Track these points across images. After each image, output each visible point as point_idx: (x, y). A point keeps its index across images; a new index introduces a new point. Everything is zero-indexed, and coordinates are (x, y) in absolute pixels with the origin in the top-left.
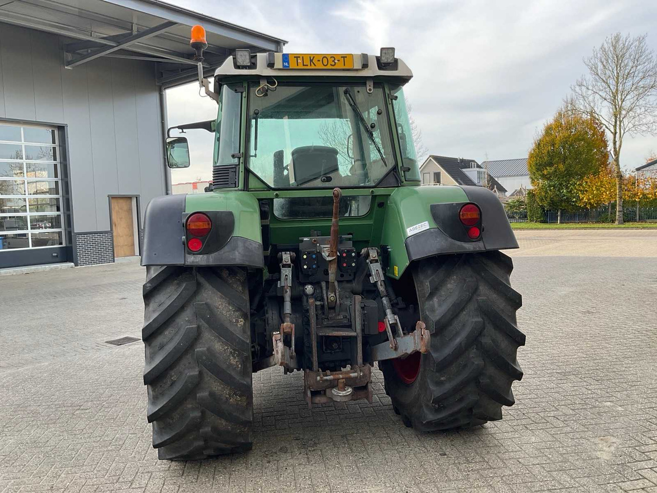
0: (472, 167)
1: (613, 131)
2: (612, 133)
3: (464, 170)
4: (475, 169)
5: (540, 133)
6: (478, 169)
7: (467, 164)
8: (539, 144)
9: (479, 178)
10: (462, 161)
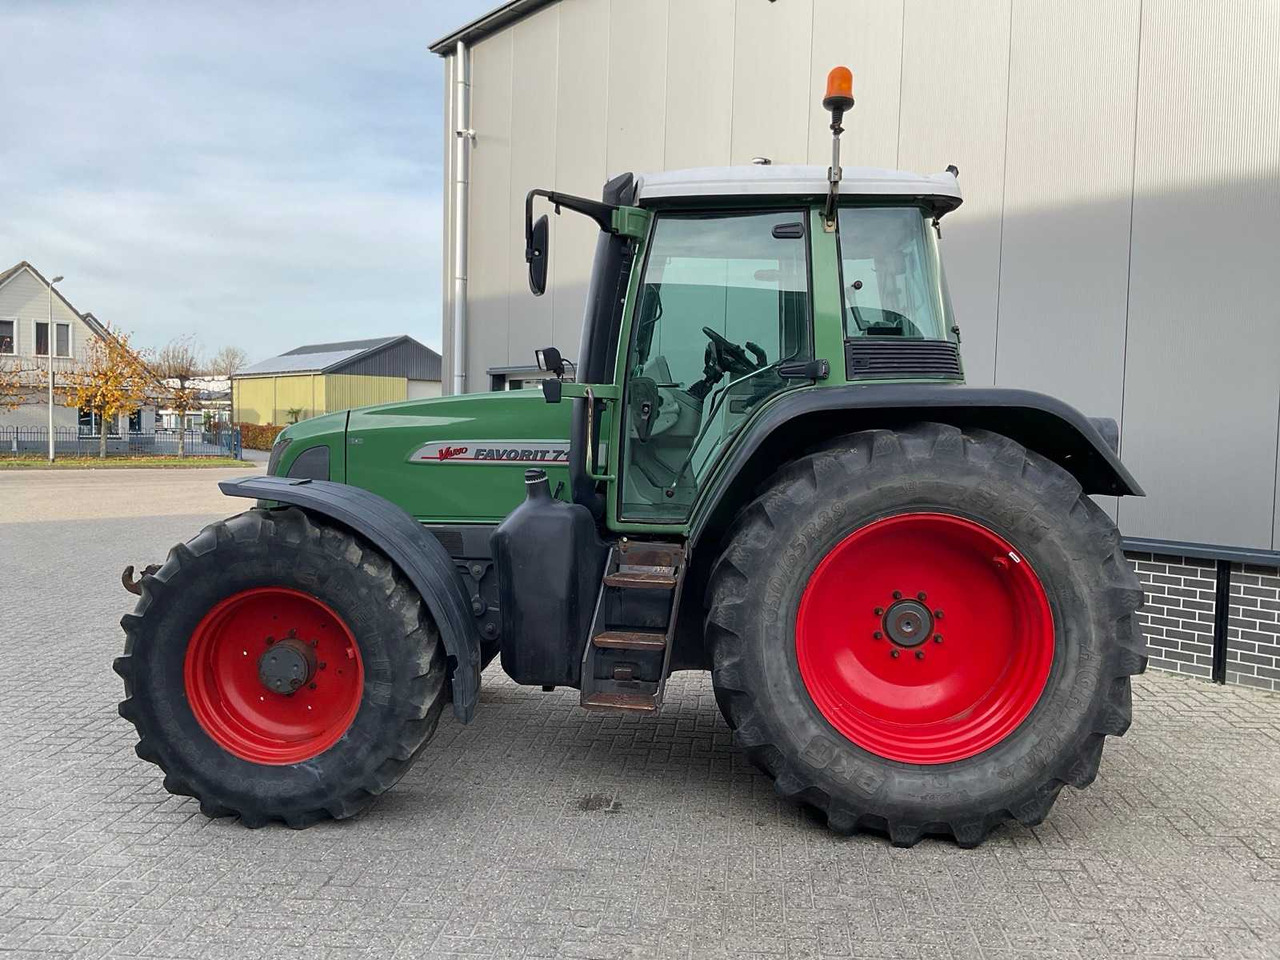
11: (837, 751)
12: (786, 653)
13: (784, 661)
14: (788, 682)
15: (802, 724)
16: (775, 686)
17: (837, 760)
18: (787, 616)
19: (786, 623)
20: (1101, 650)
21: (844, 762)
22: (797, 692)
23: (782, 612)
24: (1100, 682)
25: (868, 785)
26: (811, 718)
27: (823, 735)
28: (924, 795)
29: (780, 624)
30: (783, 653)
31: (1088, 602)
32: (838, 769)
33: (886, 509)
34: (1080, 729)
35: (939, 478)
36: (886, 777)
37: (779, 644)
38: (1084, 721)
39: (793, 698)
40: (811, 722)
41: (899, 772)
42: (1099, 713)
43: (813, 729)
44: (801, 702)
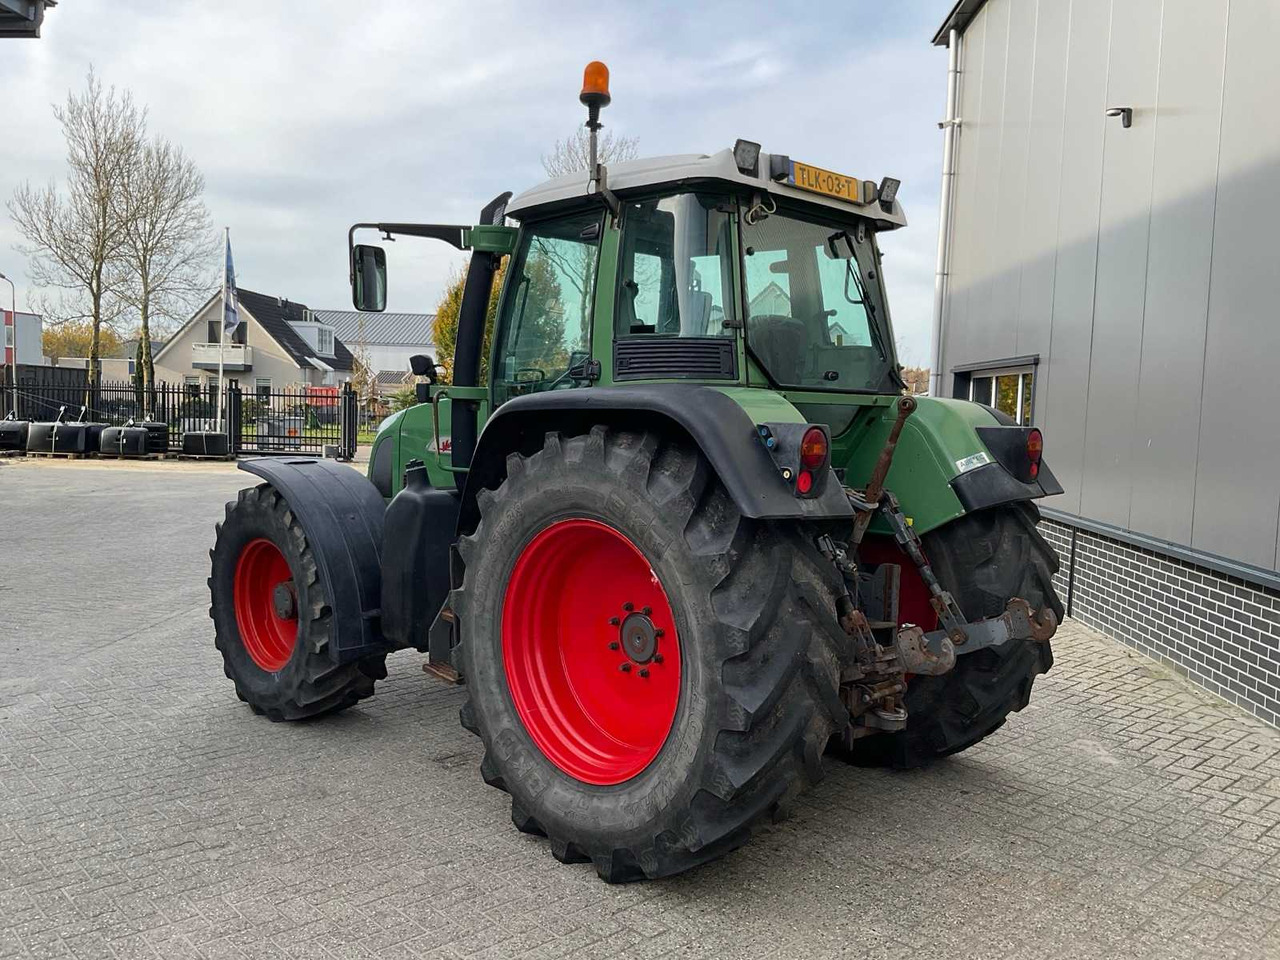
0: (306, 320)
1: (582, 290)
2: (580, 291)
3: (291, 323)
4: (310, 324)
5: (459, 276)
6: (319, 325)
7: (297, 311)
8: (456, 294)
9: (321, 341)
10: (286, 303)
11: (520, 747)
12: (493, 644)
13: (490, 652)
14: (492, 672)
15: (497, 715)
16: (481, 673)
17: (515, 757)
18: (494, 609)
19: (493, 615)
20: (707, 693)
21: (522, 760)
22: (499, 683)
23: (489, 604)
24: (706, 730)
25: (533, 788)
26: (507, 710)
27: (513, 729)
28: (567, 811)
29: (487, 616)
30: (489, 644)
31: (696, 634)
32: (516, 764)
33: (556, 512)
34: (689, 780)
35: (584, 483)
36: (549, 784)
37: (487, 634)
38: (692, 771)
39: (494, 688)
40: (506, 714)
41: (561, 782)
42: (706, 766)
43: (506, 722)
44: (501, 692)
